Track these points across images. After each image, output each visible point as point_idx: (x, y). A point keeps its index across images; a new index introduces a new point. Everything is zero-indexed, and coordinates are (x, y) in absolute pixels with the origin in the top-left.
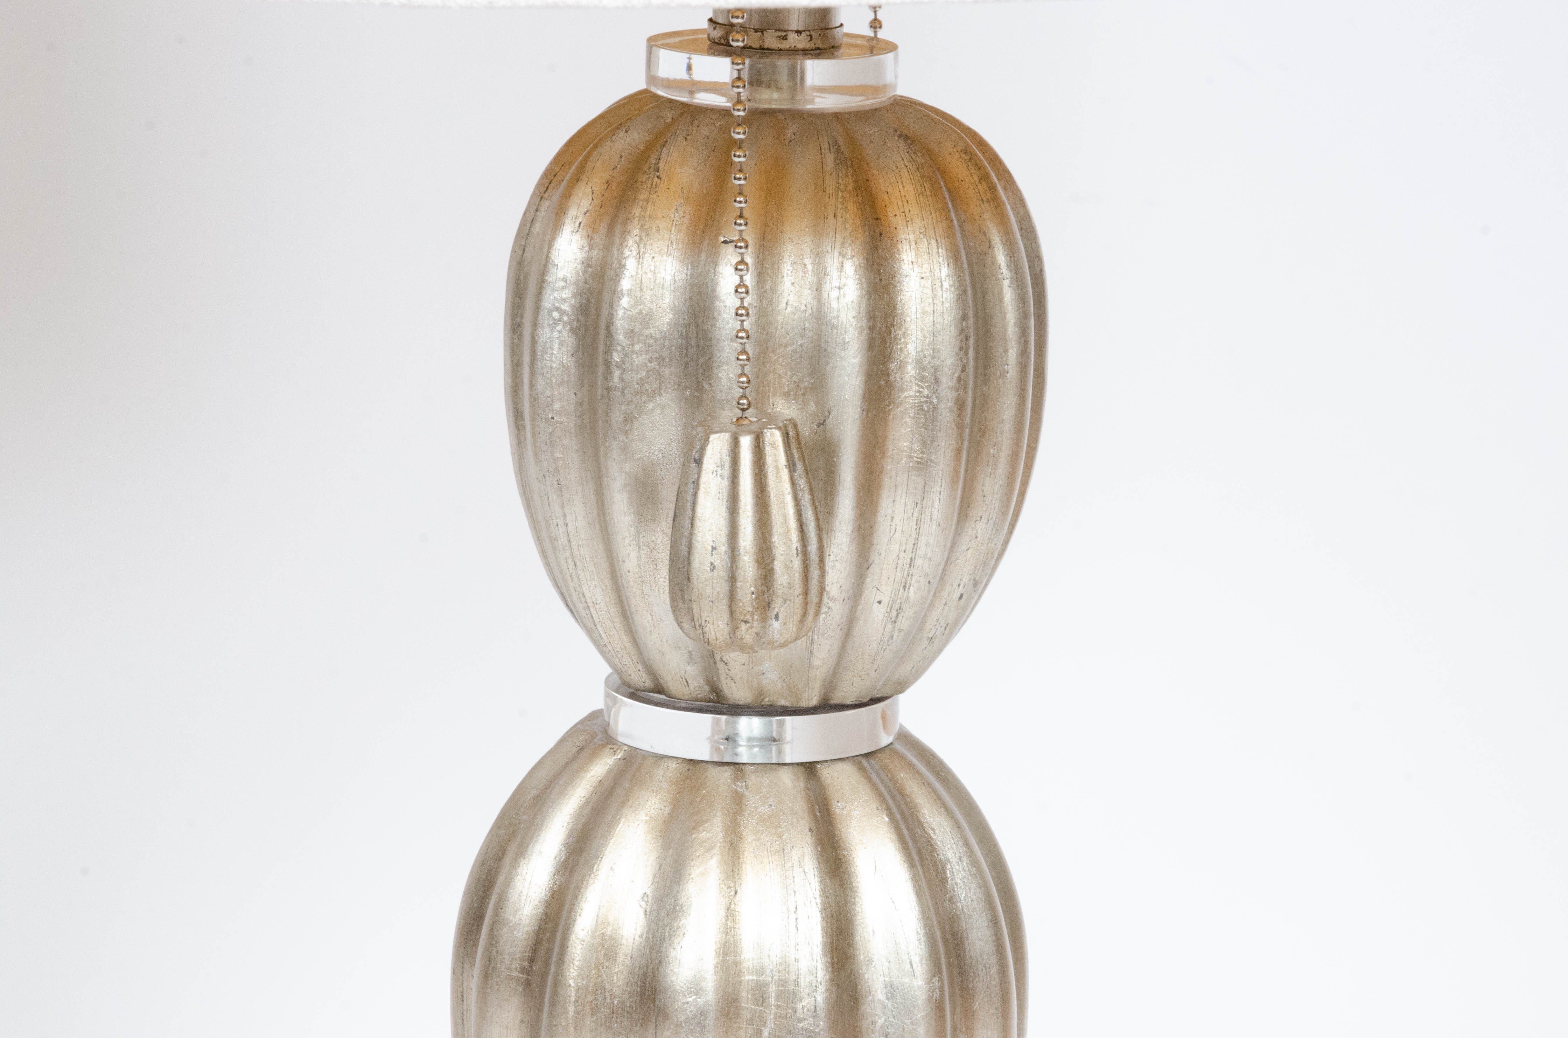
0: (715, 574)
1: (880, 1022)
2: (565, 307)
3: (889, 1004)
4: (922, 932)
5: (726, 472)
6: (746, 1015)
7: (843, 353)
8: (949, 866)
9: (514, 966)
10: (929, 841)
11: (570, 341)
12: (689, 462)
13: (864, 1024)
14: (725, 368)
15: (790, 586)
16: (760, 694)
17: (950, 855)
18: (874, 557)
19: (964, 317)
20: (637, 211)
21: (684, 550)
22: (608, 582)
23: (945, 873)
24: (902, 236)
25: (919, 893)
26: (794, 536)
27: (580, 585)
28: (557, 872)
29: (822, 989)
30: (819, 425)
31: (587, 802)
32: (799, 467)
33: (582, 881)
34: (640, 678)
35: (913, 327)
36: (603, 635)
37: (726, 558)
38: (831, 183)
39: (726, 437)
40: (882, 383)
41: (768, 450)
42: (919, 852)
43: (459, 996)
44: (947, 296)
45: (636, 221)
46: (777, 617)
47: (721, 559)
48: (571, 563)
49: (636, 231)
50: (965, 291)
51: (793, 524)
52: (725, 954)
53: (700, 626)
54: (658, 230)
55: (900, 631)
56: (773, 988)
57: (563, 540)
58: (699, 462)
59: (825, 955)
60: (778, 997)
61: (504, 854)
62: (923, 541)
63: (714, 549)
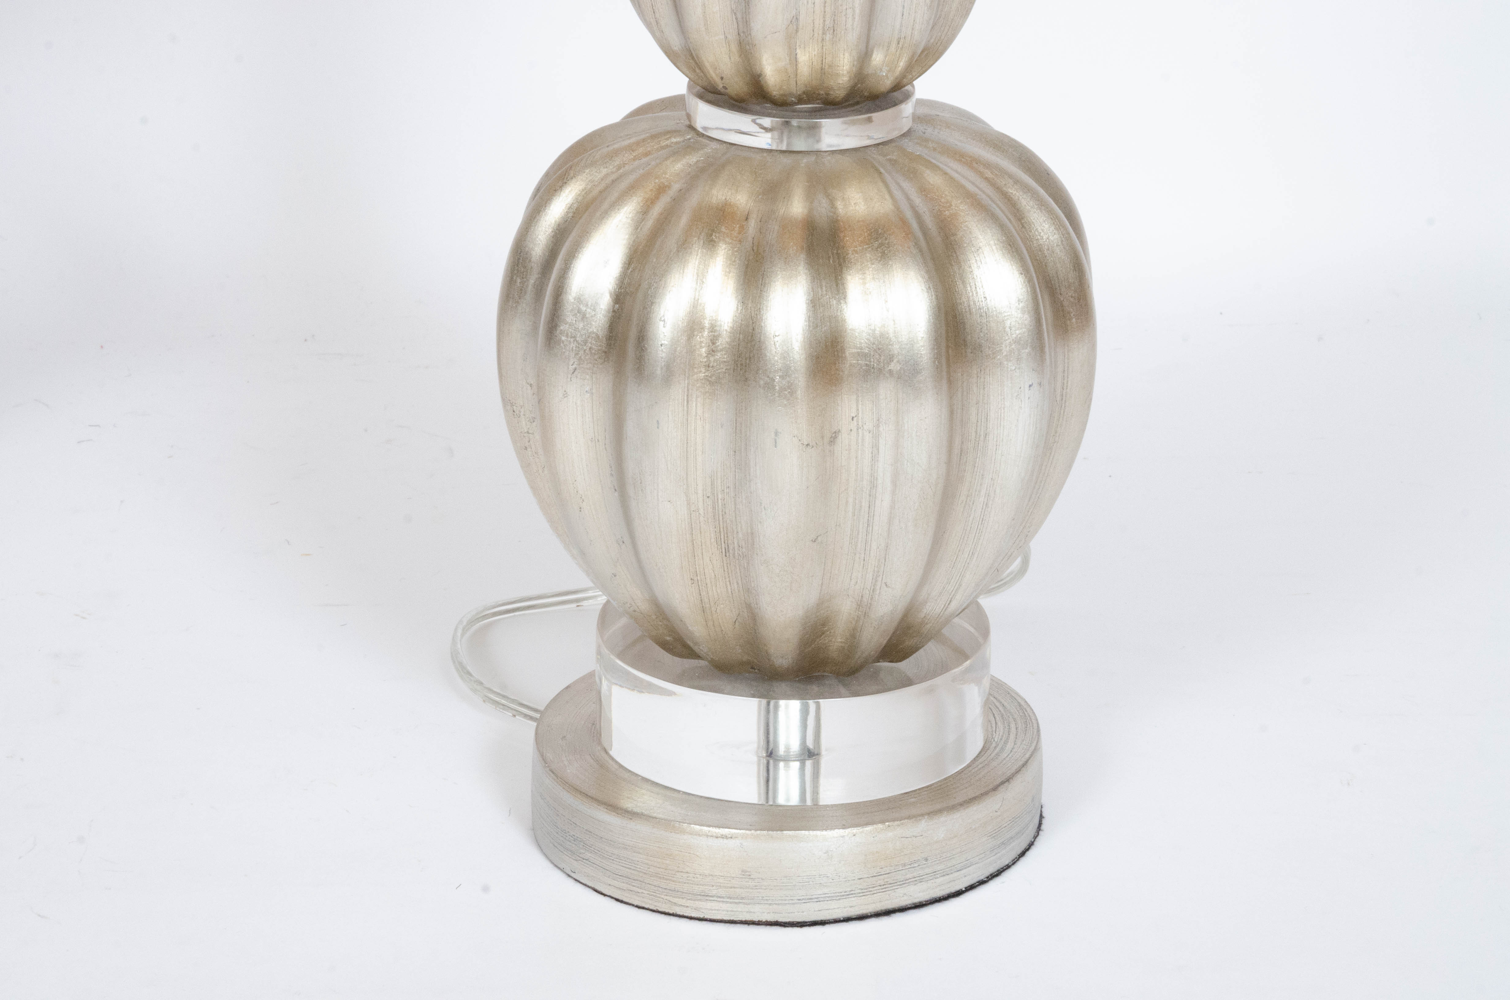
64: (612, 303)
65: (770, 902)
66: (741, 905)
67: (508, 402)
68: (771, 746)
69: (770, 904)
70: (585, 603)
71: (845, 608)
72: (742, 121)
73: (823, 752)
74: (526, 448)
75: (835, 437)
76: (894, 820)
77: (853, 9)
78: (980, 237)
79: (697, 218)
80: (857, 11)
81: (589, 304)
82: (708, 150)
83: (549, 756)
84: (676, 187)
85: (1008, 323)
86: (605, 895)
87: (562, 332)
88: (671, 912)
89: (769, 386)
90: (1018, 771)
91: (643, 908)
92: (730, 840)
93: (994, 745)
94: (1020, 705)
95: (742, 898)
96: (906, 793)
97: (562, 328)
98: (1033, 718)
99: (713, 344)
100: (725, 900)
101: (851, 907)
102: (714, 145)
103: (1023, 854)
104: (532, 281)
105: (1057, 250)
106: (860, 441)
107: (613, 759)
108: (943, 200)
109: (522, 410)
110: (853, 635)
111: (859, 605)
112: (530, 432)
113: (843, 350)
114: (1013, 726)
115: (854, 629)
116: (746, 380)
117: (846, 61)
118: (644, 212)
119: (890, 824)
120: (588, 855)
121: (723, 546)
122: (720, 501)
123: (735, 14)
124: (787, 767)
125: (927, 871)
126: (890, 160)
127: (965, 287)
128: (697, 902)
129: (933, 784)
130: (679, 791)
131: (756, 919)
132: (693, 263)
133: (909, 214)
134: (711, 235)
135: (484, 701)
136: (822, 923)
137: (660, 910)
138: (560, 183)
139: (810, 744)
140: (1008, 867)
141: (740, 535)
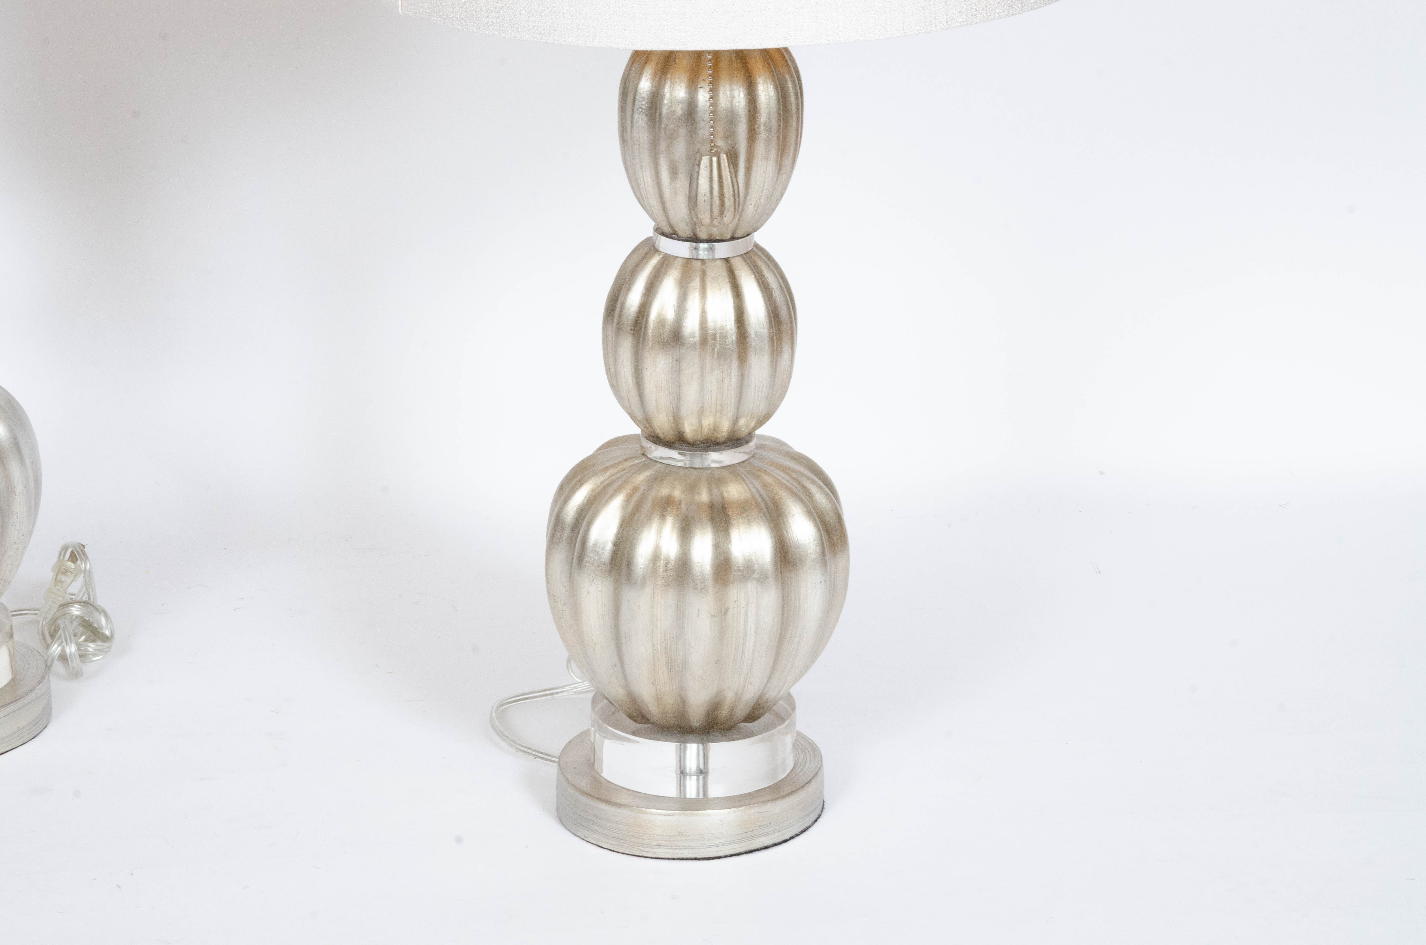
0: (706, 203)
1: (753, 344)
2: (643, 107)
3: (756, 338)
4: (766, 314)
5: (708, 169)
6: (710, 344)
7: (740, 124)
8: (773, 290)
9: (628, 328)
10: (767, 282)
11: (645, 119)
12: (695, 165)
13: (748, 345)
14: (701, 130)
15: (730, 206)
16: (711, 236)
17: (774, 286)
18: (750, 190)
19: (779, 109)
20: (669, 76)
21: (694, 194)
22: (658, 199)
23: (772, 292)
25: (765, 301)
26: (731, 190)
27: (648, 200)
28: (642, 297)
29: (734, 335)
30: (734, 145)
31: (651, 273)
32: (731, 165)
33: (652, 300)
34: (667, 230)
35: (762, 112)
36: (656, 216)
37: (709, 198)
38: (735, 65)
39: (707, 157)
40: (753, 133)
41: (722, 161)
42: (764, 285)
43: (605, 336)
44: (773, 103)
45: (669, 80)
46: (726, 216)
47: (707, 198)
48: (645, 193)
49: (669, 83)
50: (780, 101)
51: (731, 186)
52: (702, 324)
53: (701, 220)
54: (676, 83)
55: (758, 213)
56: (718, 335)
57: (642, 186)
58: (699, 165)
59: (735, 323)
60: (720, 338)
61: (621, 289)
62: (766, 184)
63: (705, 195)
64: (612, 547)
65: (693, 848)
66: (678, 850)
67: (550, 595)
68: (682, 768)
69: (693, 849)
70: (556, 696)
71: (729, 696)
72: (674, 454)
73: (711, 771)
74: (561, 618)
75: (727, 611)
76: (754, 804)
77: (731, 402)
78: (794, 509)
79: (655, 504)
80: (733, 403)
81: (601, 547)
82: (656, 468)
83: (570, 777)
84: (642, 488)
85: (809, 552)
86: (604, 848)
87: (587, 562)
88: (641, 855)
89: (695, 587)
90: (814, 777)
91: (626, 854)
92: (672, 816)
93: (799, 764)
94: (810, 743)
95: (678, 846)
96: (758, 790)
97: (586, 559)
98: (818, 750)
99: (666, 567)
100: (669, 847)
101: (733, 849)
102: (659, 465)
103: (816, 820)
104: (566, 534)
105: (830, 513)
106: (739, 612)
107: (603, 778)
108: (774, 491)
109: (559, 599)
110: (732, 709)
111: (736, 694)
112: (563, 610)
113: (730, 568)
114: (808, 754)
115: (733, 707)
116: (683, 584)
117: (727, 425)
118: (628, 500)
119: (753, 805)
120: (595, 828)
121: (669, 666)
122: (669, 644)
123: (672, 404)
124: (690, 778)
125: (771, 829)
126: (747, 471)
127: (788, 534)
128: (654, 849)
129: (771, 785)
130: (641, 793)
131: (685, 857)
132: (655, 525)
133: (760, 500)
134: (663, 512)
135: (517, 751)
136: (719, 858)
137: (635, 854)
138: (579, 485)
139: (702, 767)
140: (810, 827)
141: (679, 661)
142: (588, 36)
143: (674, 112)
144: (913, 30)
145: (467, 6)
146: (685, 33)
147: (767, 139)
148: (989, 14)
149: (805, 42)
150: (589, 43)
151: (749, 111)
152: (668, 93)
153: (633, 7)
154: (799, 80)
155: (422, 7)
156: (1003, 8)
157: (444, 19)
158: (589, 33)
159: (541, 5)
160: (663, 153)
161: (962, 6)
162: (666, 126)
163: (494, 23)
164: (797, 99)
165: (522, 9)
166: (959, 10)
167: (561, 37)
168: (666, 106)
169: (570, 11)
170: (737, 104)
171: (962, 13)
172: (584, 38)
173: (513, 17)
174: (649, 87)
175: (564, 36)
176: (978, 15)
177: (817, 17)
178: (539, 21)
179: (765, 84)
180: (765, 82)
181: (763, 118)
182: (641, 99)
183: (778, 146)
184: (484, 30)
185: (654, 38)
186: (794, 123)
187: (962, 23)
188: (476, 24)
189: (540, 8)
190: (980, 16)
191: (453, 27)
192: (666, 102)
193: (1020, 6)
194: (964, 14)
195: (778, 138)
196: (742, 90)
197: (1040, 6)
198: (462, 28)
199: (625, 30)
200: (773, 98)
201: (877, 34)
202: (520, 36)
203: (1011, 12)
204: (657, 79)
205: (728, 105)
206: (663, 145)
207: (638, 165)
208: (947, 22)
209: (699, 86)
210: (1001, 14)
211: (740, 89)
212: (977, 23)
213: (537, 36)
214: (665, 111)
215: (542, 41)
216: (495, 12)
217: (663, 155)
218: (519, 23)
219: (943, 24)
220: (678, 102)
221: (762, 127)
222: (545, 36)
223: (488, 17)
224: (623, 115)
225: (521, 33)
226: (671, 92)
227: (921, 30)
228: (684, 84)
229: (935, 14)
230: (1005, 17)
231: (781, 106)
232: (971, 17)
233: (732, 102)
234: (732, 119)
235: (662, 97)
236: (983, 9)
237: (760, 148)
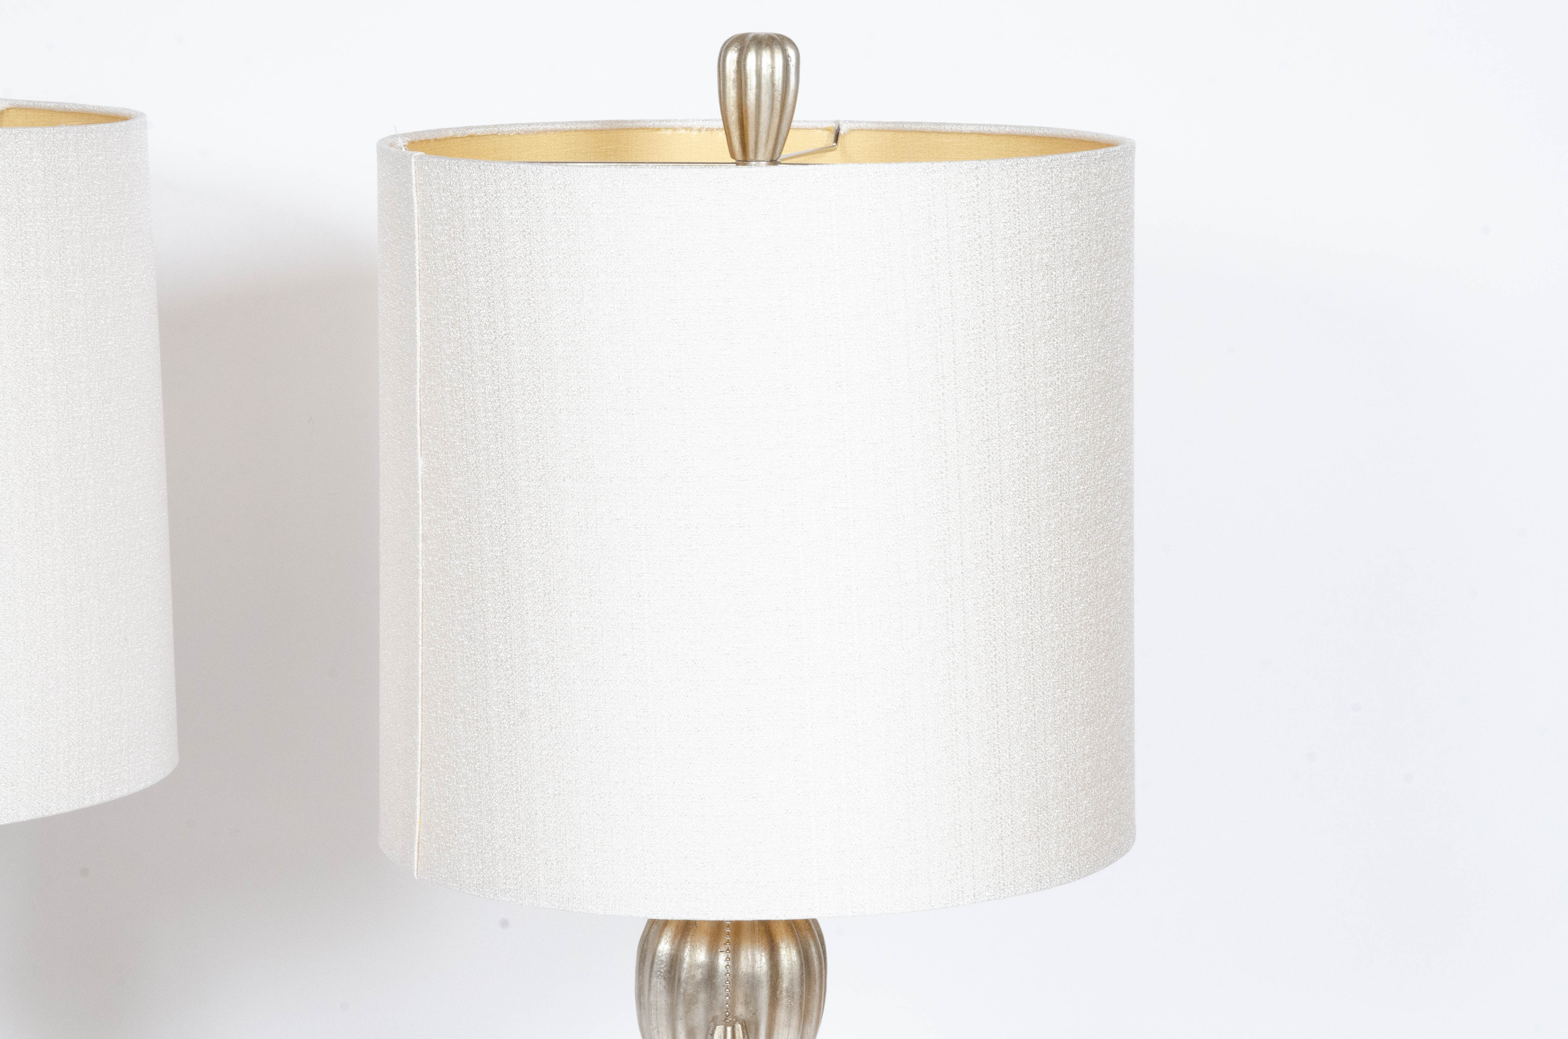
2: (662, 970)
11: (664, 982)
14: (721, 996)
19: (802, 974)
20: (689, 939)
24: (781, 946)
30: (753, 1014)
35: (785, 978)
38: (757, 929)
39: (722, 1027)
41: (736, 1031)
44: (796, 968)
45: (689, 943)
49: (689, 947)
50: (802, 965)
54: (696, 946)
142: (608, 904)
143: (694, 976)
144: (940, 903)
145: (485, 872)
146: (707, 903)
147: (789, 1006)
148: (1018, 889)
149: (830, 914)
150: (609, 911)
151: (771, 976)
152: (688, 957)
153: (654, 876)
154: (823, 944)
155: (438, 872)
156: (1031, 882)
157: (461, 885)
158: (609, 901)
159: (560, 873)
160: (681, 1019)
161: (990, 881)
162: (685, 991)
163: (512, 890)
164: (820, 964)
165: (541, 876)
166: (986, 884)
167: (580, 905)
168: (685, 970)
169: (590, 879)
170: (759, 970)
171: (990, 887)
172: (604, 906)
173: (531, 883)
174: (668, 950)
175: (583, 904)
176: (1005, 890)
177: (842, 889)
178: (558, 889)
179: (787, 949)
180: (788, 946)
181: (785, 984)
182: (659, 963)
183: (801, 1013)
184: (501, 897)
185: (675, 907)
186: (817, 989)
187: (990, 898)
188: (493, 890)
189: (559, 875)
190: (1008, 890)
191: (470, 893)
192: (685, 966)
193: (1048, 881)
194: (992, 888)
195: (801, 1004)
196: (764, 955)
197: (1069, 882)
198: (478, 894)
199: (646, 898)
200: (796, 963)
201: (904, 907)
202: (538, 903)
203: (1039, 887)
204: (677, 942)
205: (750, 970)
206: (681, 1010)
207: (655, 1031)
208: (974, 896)
209: (720, 950)
210: (1029, 889)
211: (762, 954)
212: (1005, 897)
213: (555, 903)
214: (684, 975)
215: (561, 908)
216: (513, 878)
217: (681, 1021)
218: (537, 890)
219: (971, 898)
220: (698, 966)
221: (784, 993)
222: (563, 904)
223: (505, 883)
224: (640, 978)
225: (538, 900)
226: (691, 956)
227: (948, 904)
228: (705, 948)
229: (962, 888)
230: (1033, 891)
231: (804, 972)
232: (999, 891)
233: (753, 967)
234: (753, 982)
235: (682, 961)
236: (1011, 883)
237: (782, 1014)
